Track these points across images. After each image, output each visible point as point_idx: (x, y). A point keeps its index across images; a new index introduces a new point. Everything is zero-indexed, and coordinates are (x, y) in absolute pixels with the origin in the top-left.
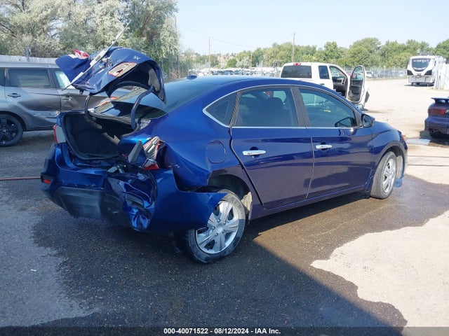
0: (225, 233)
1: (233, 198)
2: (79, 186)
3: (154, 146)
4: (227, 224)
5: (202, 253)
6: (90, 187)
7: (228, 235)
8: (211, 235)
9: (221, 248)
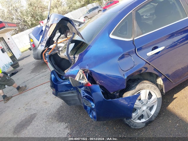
0: (149, 108)
1: (148, 86)
2: (66, 91)
3: (82, 75)
4: (149, 102)
5: (136, 124)
6: (71, 90)
7: (151, 108)
8: (139, 112)
9: (148, 117)
